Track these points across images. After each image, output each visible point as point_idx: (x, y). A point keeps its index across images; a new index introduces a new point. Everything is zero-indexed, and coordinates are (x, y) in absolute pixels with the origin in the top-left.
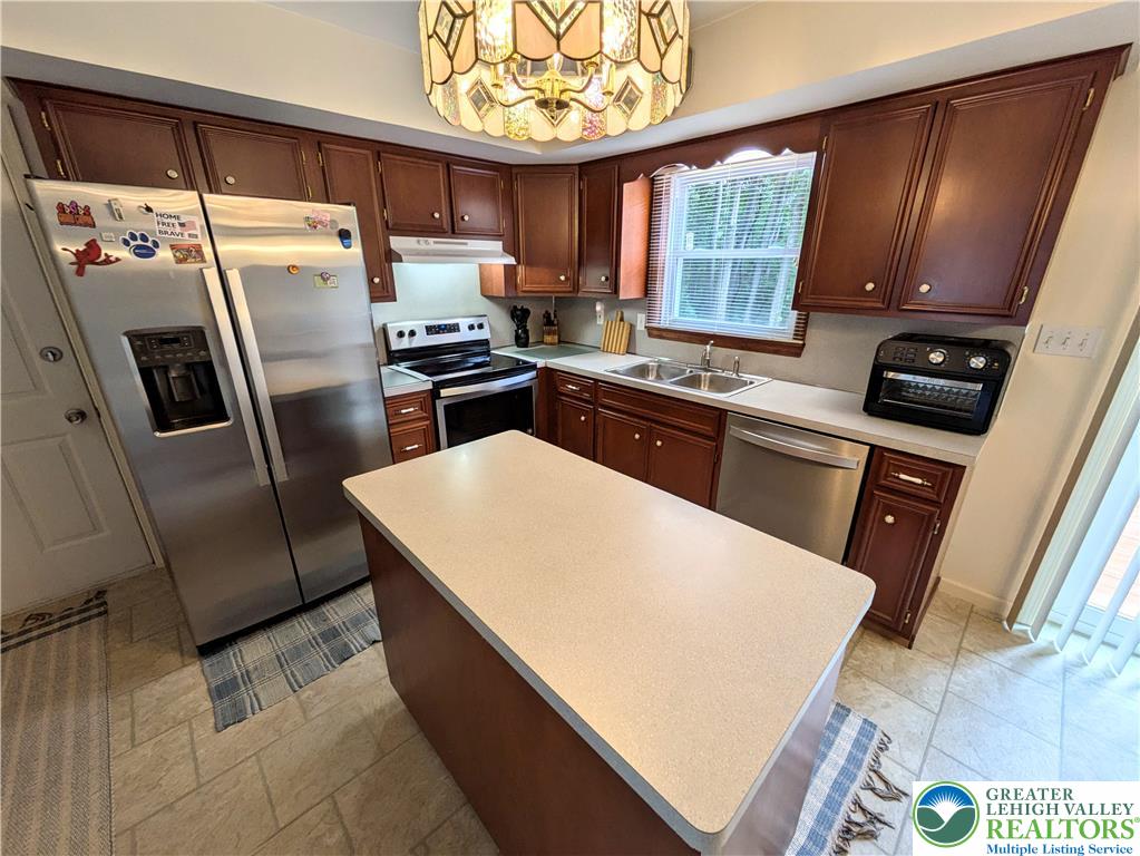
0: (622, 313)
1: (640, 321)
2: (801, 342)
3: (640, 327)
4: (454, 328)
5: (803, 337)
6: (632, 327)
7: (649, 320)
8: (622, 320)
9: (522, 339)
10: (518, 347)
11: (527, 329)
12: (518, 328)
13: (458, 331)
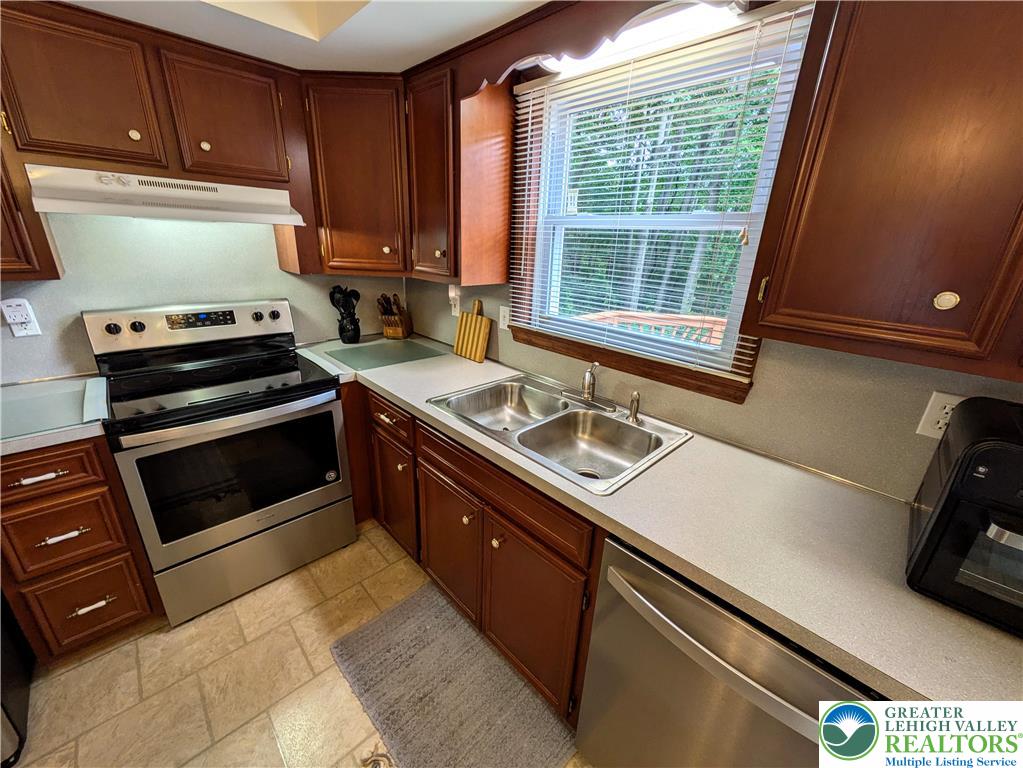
0: (480, 302)
1: (504, 317)
2: (746, 381)
3: (503, 324)
5: (750, 371)
6: (493, 324)
7: (514, 316)
8: (480, 312)
9: (349, 332)
10: (344, 342)
11: (356, 317)
12: (343, 318)
13: (234, 322)
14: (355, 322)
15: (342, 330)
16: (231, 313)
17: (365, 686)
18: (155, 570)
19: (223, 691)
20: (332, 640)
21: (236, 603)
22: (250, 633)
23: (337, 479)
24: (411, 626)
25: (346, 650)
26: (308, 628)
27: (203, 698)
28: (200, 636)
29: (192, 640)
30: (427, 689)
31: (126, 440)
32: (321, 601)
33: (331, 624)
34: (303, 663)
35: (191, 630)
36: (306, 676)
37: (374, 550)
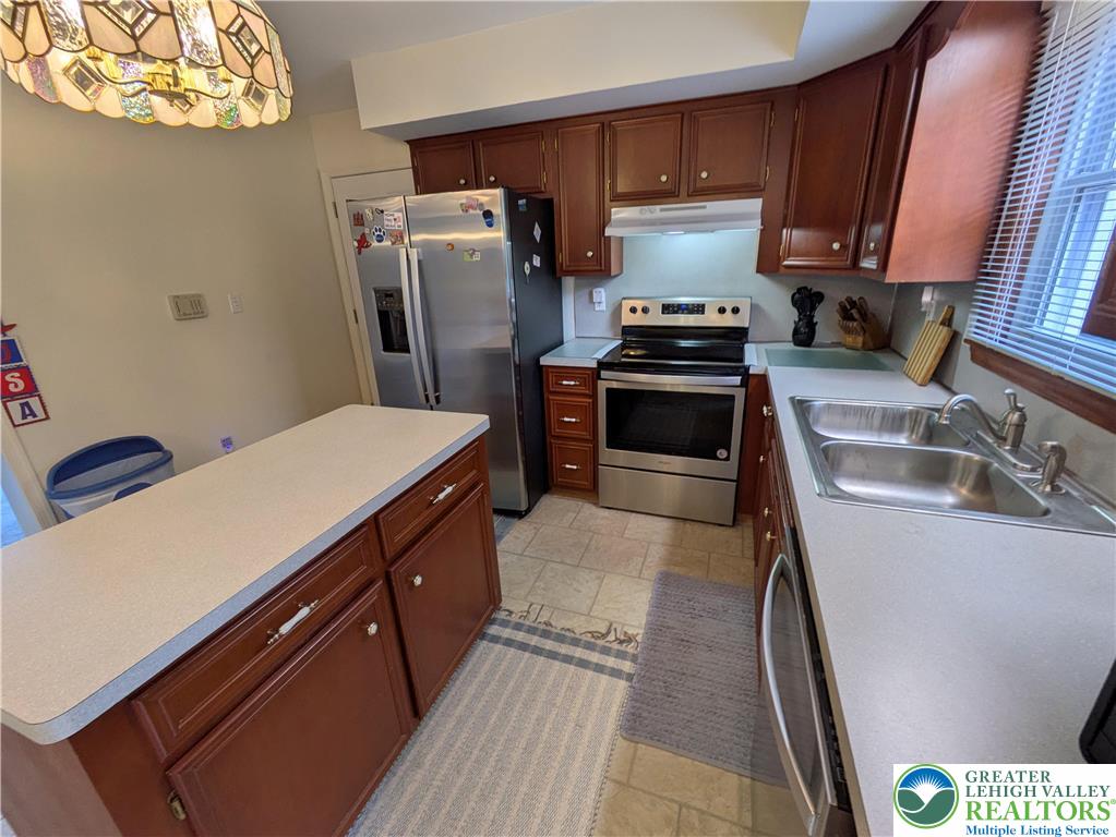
4: (699, 309)
6: (955, 337)
8: (944, 322)
9: (804, 335)
10: (796, 344)
11: (815, 320)
12: (800, 319)
13: (703, 313)
14: (812, 326)
15: (796, 332)
16: (704, 305)
17: (659, 605)
18: (600, 462)
19: (597, 549)
20: (664, 568)
21: (634, 514)
22: (628, 534)
23: (727, 459)
24: (720, 601)
25: (666, 580)
26: (657, 553)
27: (588, 545)
28: (607, 518)
29: (603, 518)
30: (693, 640)
31: (604, 374)
32: (675, 545)
33: (670, 560)
34: (639, 567)
35: (606, 513)
36: (635, 573)
37: (740, 541)
